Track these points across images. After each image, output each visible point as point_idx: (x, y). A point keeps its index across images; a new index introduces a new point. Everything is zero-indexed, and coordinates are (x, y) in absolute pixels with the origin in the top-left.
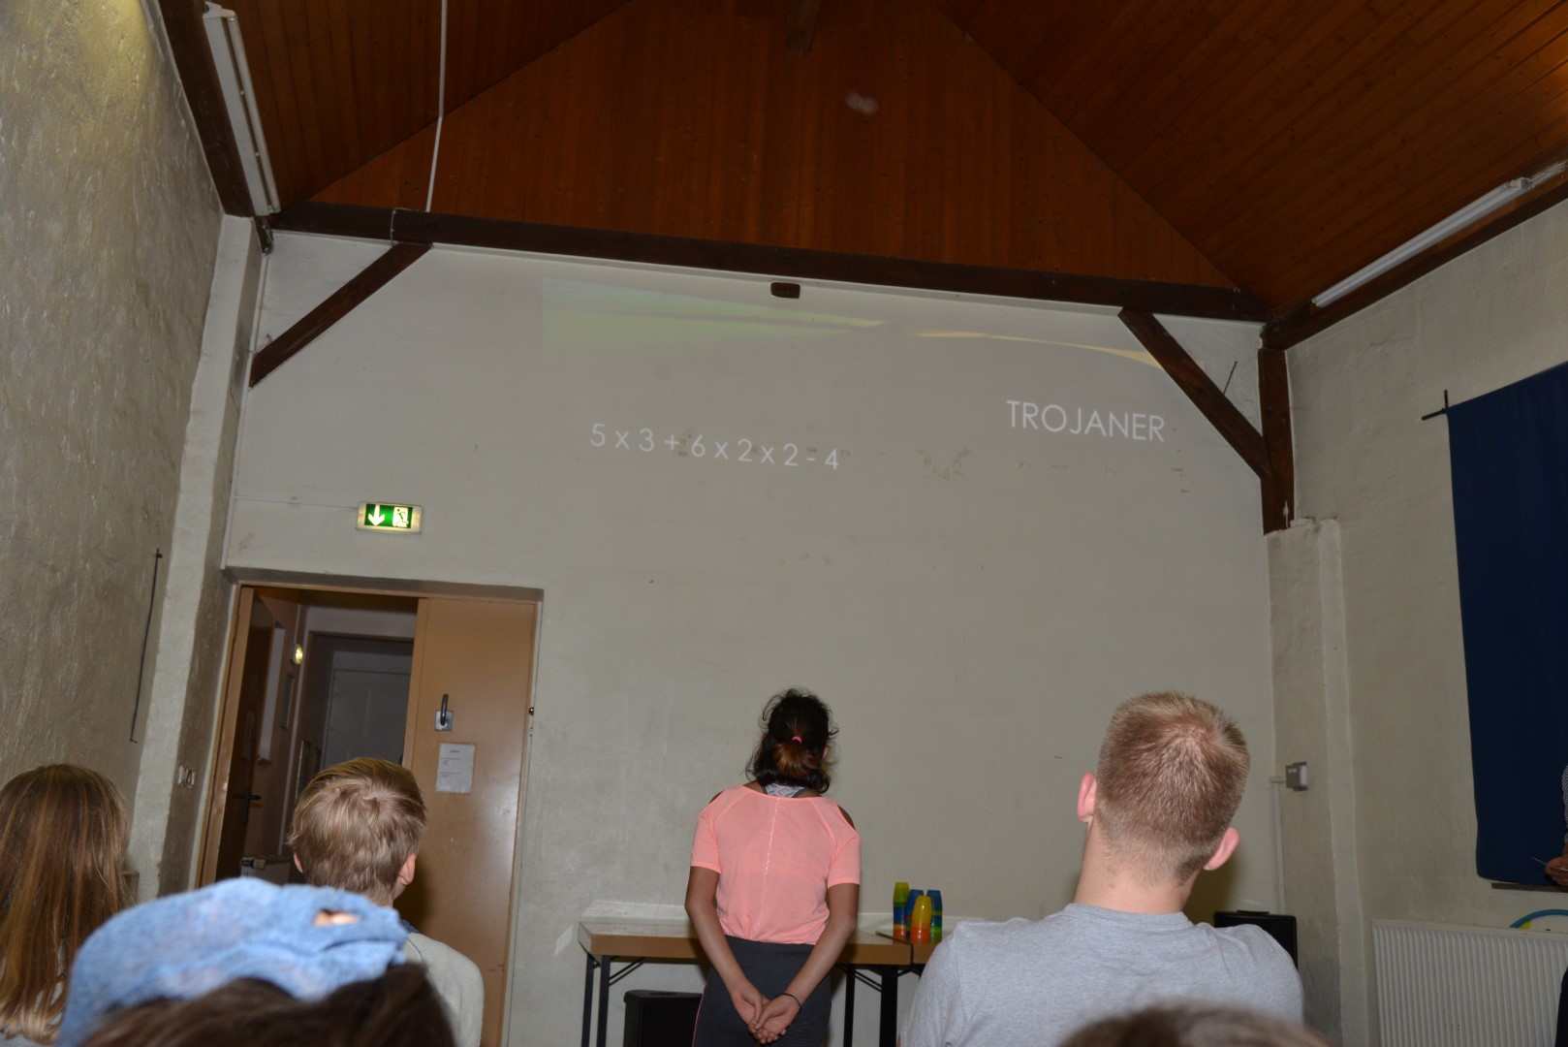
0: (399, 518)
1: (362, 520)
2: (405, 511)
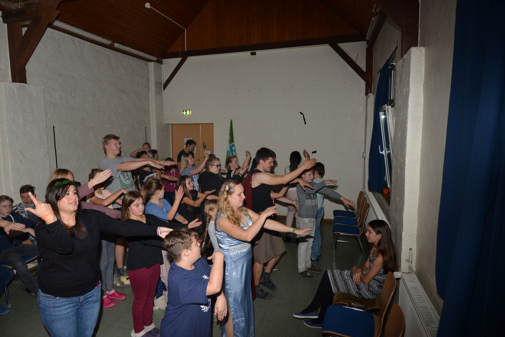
0: (188, 112)
1: (182, 113)
2: (189, 111)
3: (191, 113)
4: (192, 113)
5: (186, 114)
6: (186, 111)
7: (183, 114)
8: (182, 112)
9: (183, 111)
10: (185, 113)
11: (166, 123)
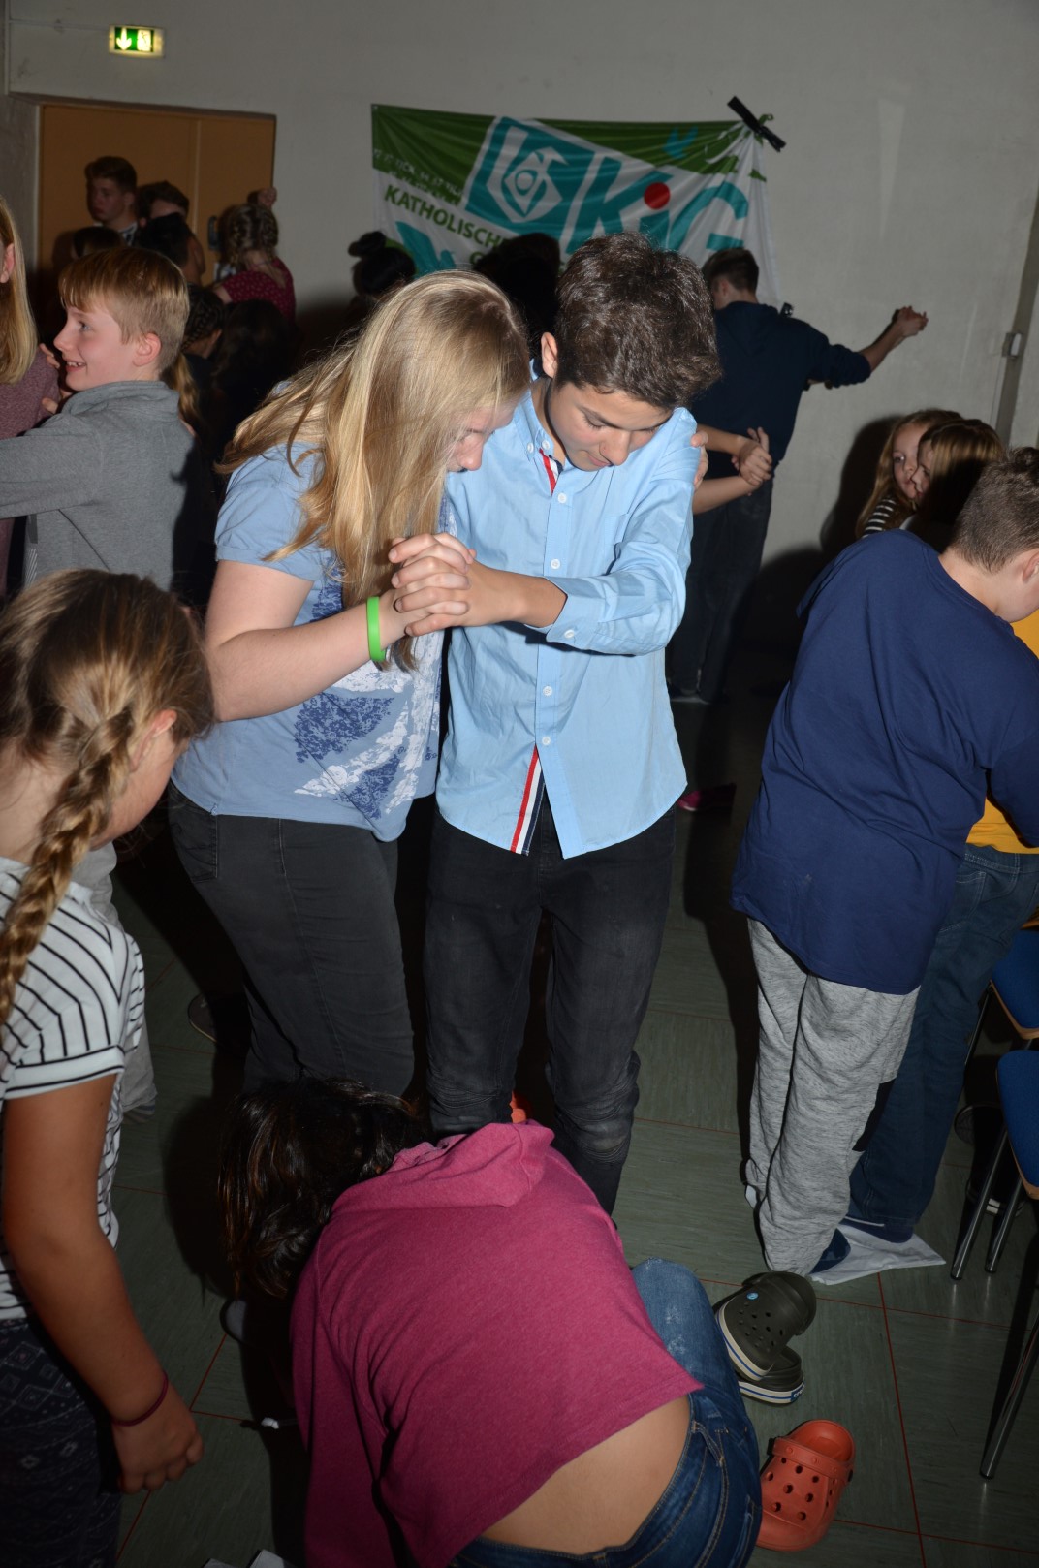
0: (143, 41)
1: (112, 43)
2: (147, 33)
3: (158, 47)
4: (165, 45)
5: (133, 48)
6: (132, 33)
7: (117, 47)
8: (112, 35)
9: (118, 33)
10: (124, 42)
11: (17, 88)
